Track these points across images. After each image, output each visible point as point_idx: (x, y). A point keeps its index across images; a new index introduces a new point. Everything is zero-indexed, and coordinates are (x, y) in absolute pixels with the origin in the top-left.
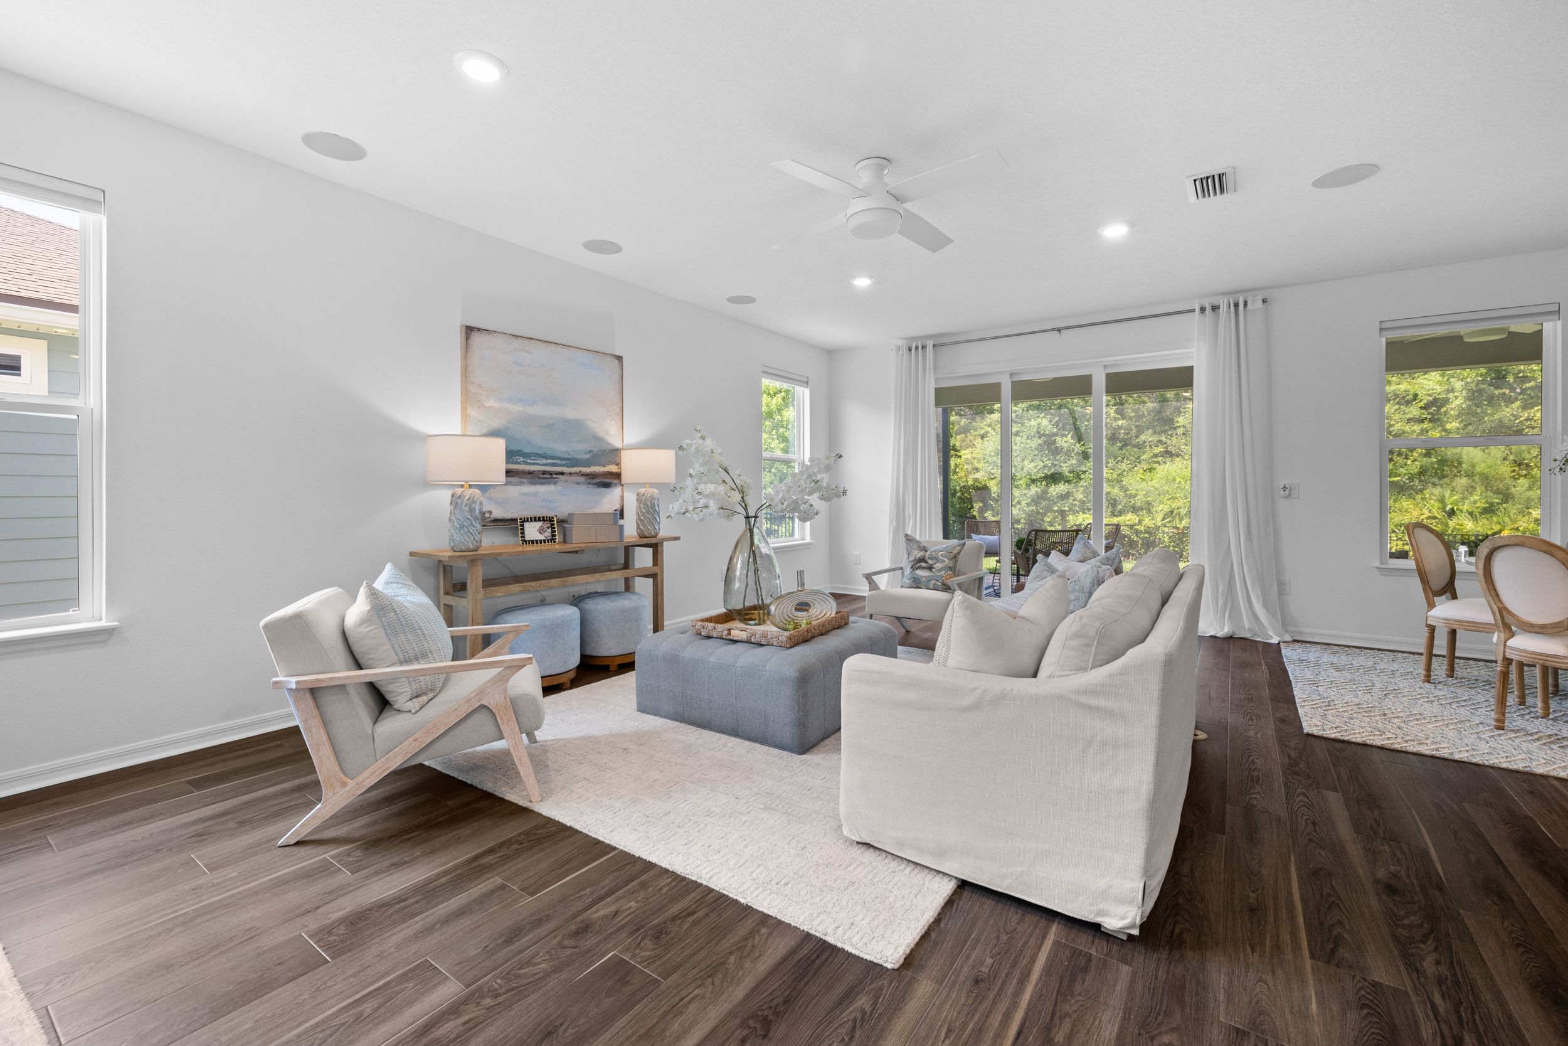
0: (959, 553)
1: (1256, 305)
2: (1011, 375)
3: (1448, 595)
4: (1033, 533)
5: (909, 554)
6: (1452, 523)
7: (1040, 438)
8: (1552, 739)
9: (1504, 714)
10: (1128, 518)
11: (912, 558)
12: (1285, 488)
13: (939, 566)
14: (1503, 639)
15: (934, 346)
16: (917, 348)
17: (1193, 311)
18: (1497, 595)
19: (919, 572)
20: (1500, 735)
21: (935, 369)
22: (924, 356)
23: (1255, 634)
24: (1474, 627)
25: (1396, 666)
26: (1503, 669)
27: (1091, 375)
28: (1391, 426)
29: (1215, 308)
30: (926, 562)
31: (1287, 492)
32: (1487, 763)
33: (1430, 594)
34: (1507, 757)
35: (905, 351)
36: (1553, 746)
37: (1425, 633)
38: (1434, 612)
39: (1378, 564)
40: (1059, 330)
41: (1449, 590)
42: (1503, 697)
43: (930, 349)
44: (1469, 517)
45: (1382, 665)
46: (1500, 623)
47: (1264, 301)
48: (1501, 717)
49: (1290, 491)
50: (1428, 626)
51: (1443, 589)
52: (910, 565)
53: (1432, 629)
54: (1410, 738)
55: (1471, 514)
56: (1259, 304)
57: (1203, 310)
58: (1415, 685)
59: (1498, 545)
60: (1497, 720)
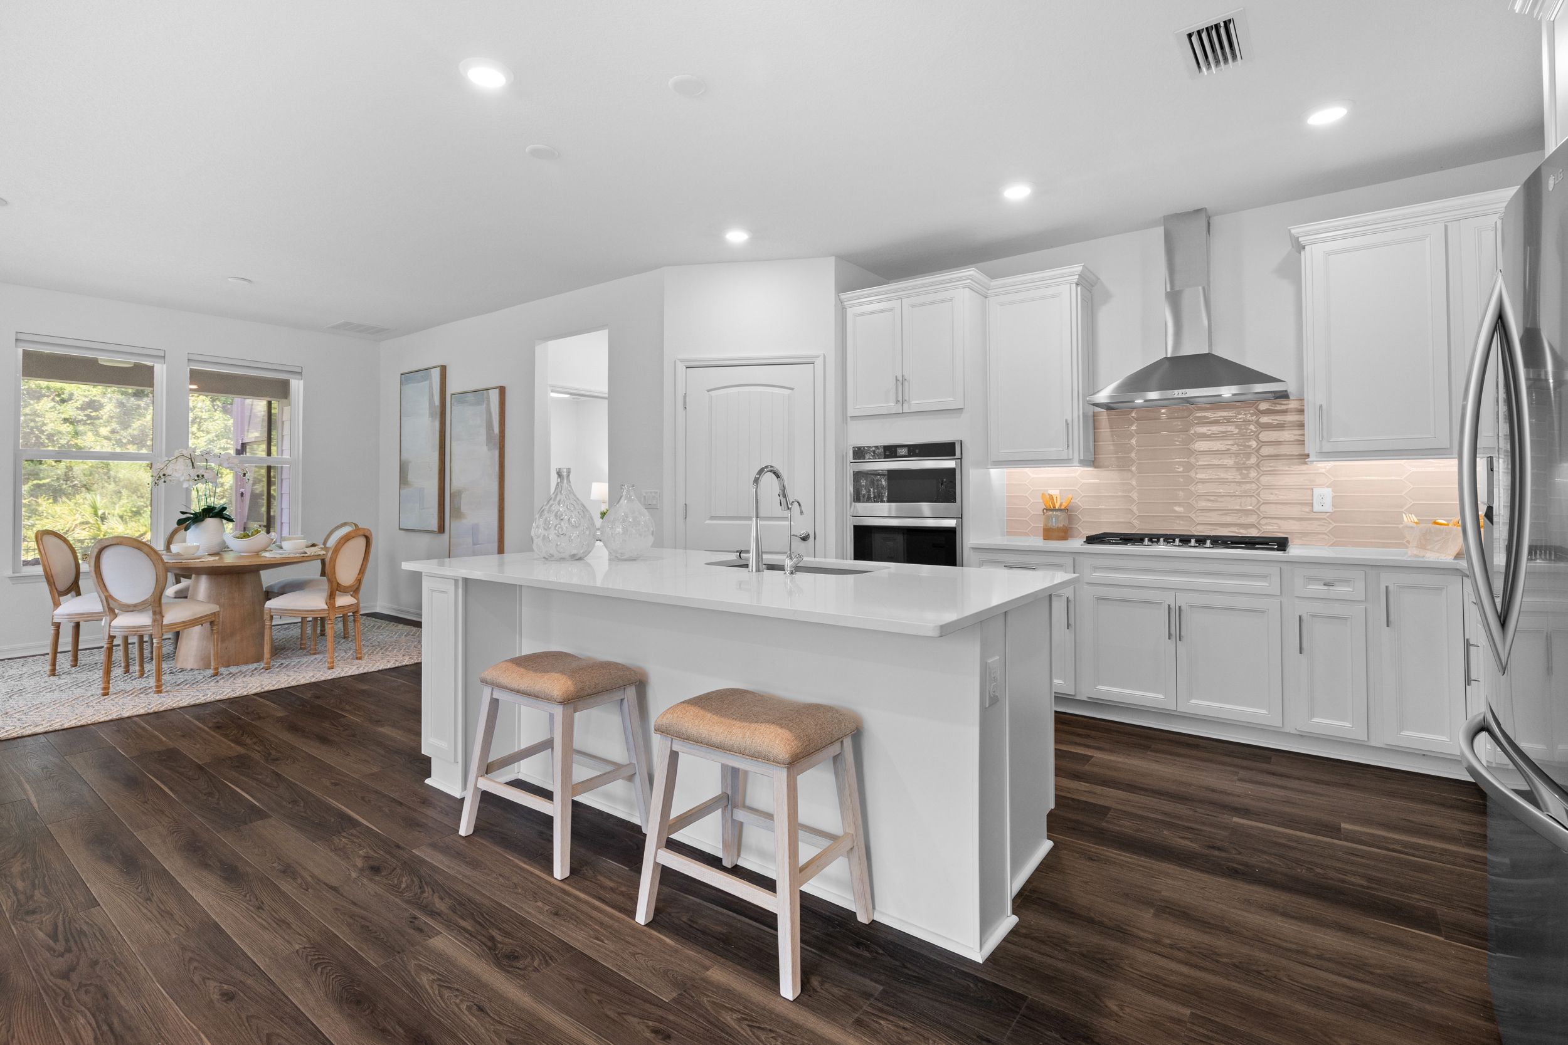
3: (73, 593)
6: (104, 528)
8: (142, 690)
14: (108, 621)
18: (105, 586)
20: (104, 700)
24: (93, 617)
25: (25, 670)
26: (108, 645)
28: (44, 424)
32: (89, 722)
33: (56, 595)
34: (106, 713)
36: (142, 695)
37: (51, 631)
38: (60, 610)
39: (10, 573)
41: (74, 588)
42: (108, 668)
44: (120, 520)
45: (11, 672)
46: (107, 609)
48: (106, 685)
50: (54, 624)
51: (68, 589)
53: (57, 626)
54: (27, 724)
55: (121, 517)
58: (41, 681)
59: (107, 545)
60: (103, 689)
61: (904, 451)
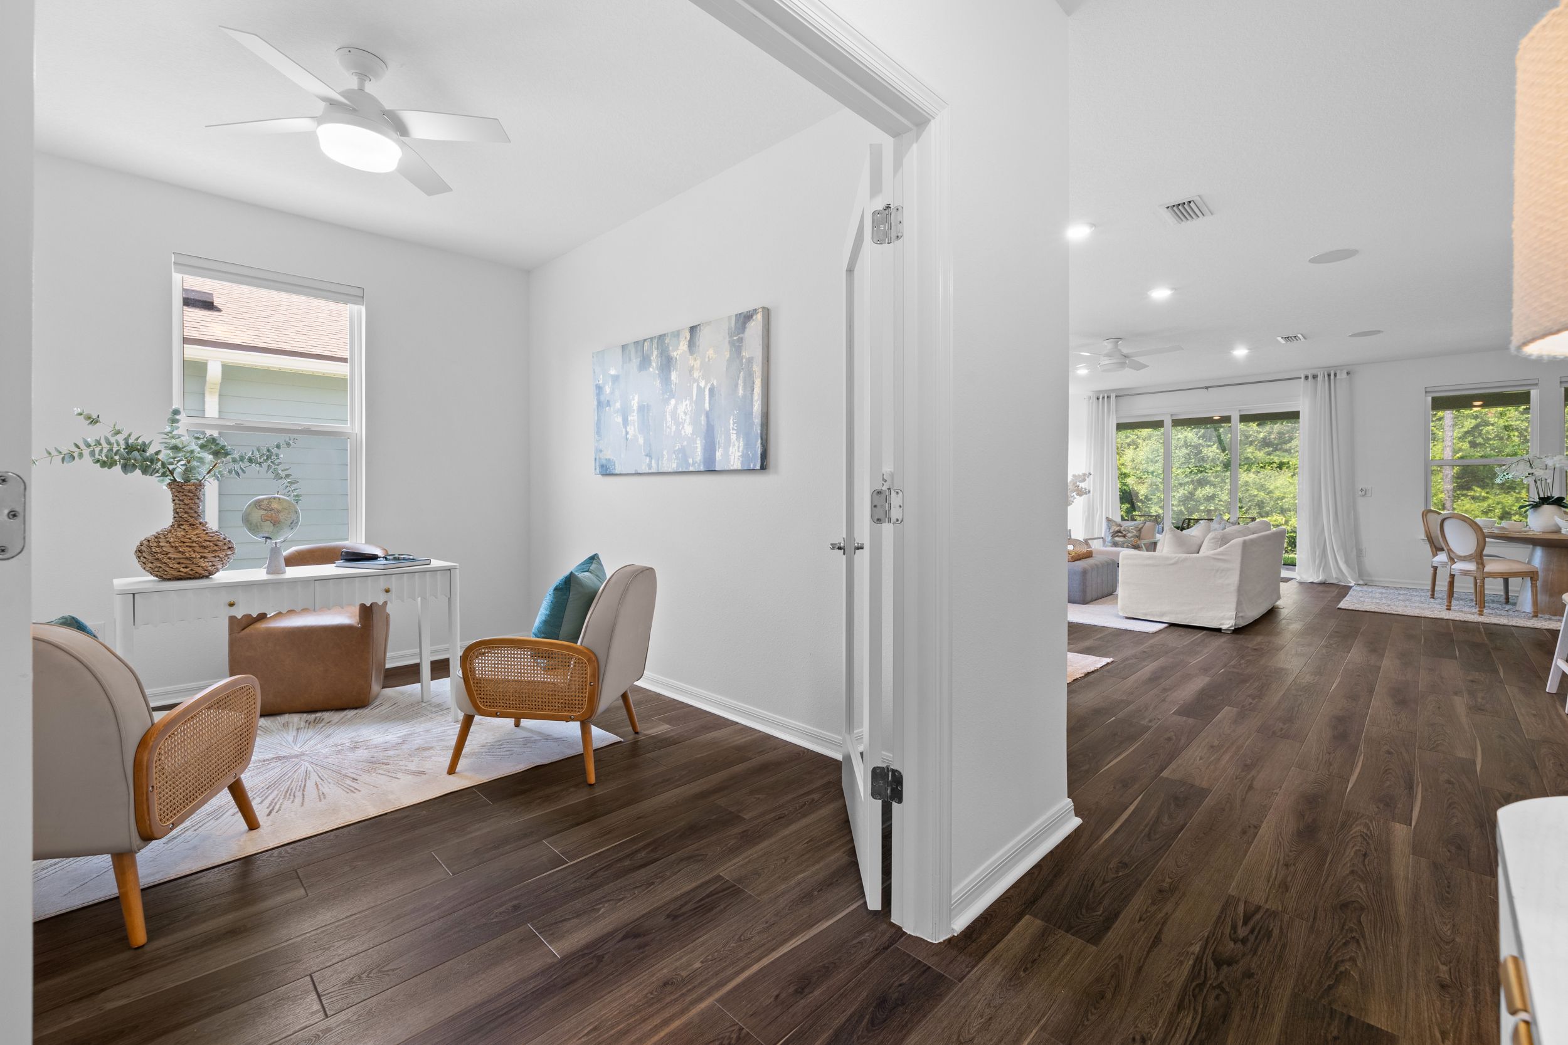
0: (1142, 528)
1: (1342, 376)
2: (1172, 415)
4: (1187, 521)
5: (1110, 529)
7: (1186, 448)
9: (1451, 602)
10: (1274, 519)
11: (1111, 531)
12: (1362, 490)
13: (1130, 535)
15: (1116, 396)
16: (1103, 398)
17: (1300, 378)
18: (1447, 543)
19: (1117, 539)
21: (1116, 411)
22: (1109, 403)
23: (1340, 581)
26: (1451, 580)
27: (1230, 416)
29: (1315, 377)
30: (1122, 533)
31: (1363, 493)
33: (1434, 549)
35: (1095, 399)
37: (1431, 571)
38: (1436, 559)
40: (1207, 388)
42: (1451, 594)
43: (1113, 398)
47: (1348, 373)
48: (1449, 604)
49: (1365, 492)
50: (1433, 567)
52: (1111, 535)
53: (1436, 569)
56: (1344, 375)
57: (1307, 378)
59: (1444, 518)
60: (1447, 606)
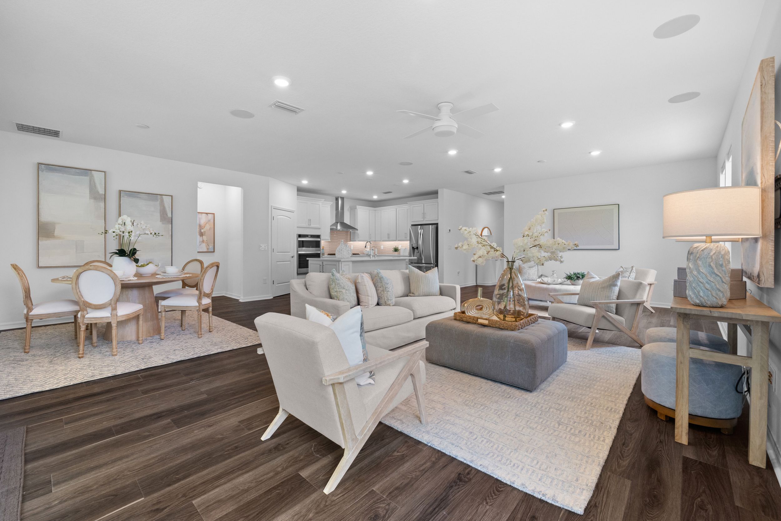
61: (310, 236)
